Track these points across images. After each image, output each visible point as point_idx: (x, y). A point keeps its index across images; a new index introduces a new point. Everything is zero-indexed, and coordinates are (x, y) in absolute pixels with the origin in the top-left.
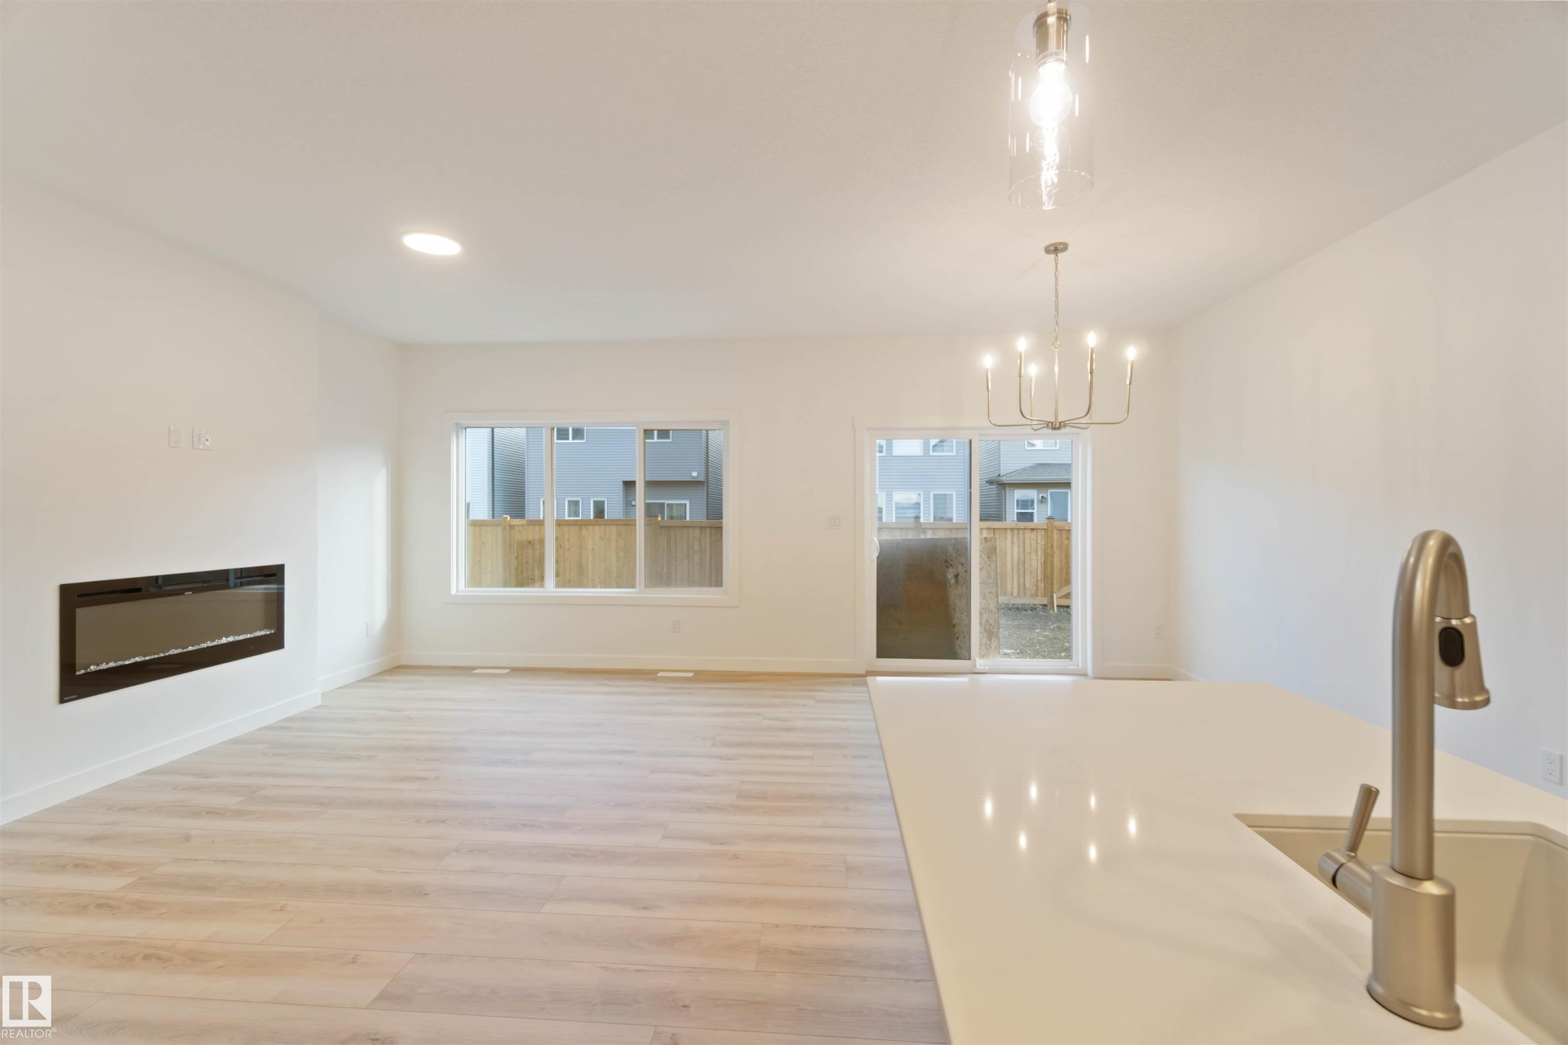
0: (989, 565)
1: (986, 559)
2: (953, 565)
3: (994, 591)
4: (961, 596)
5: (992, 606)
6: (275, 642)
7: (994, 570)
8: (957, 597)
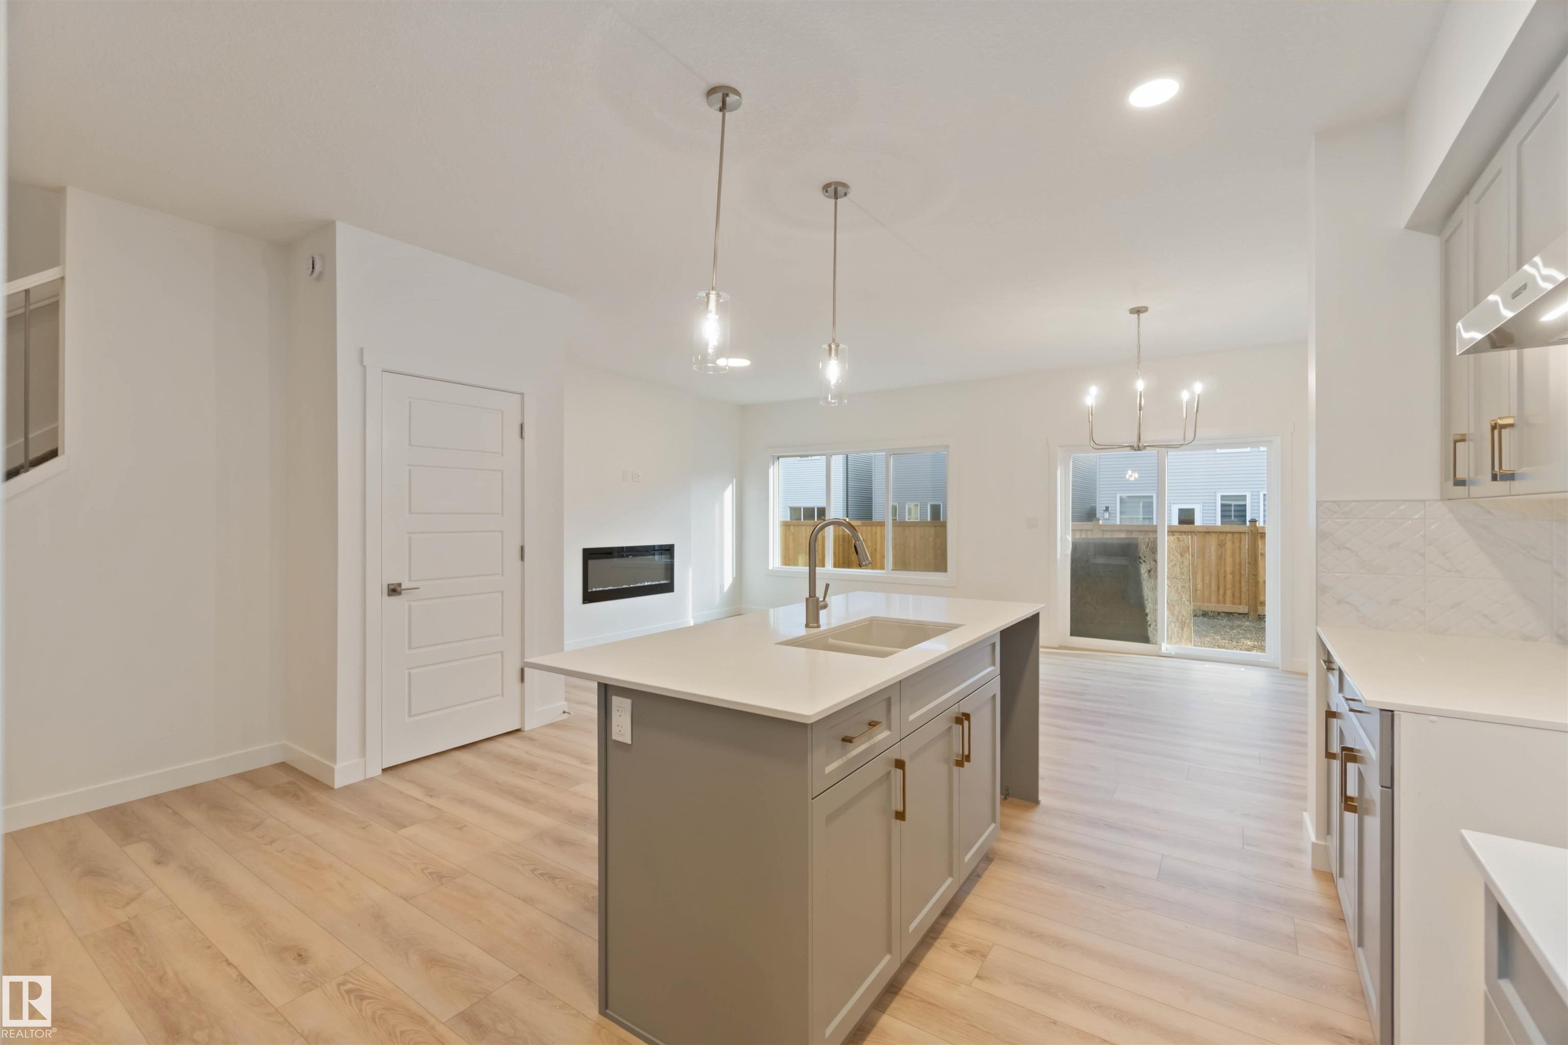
0: (1182, 562)
1: (1179, 557)
2: (1146, 561)
3: (1187, 586)
4: (1154, 588)
5: (1184, 599)
6: (668, 588)
7: (1186, 567)
8: (1150, 590)
